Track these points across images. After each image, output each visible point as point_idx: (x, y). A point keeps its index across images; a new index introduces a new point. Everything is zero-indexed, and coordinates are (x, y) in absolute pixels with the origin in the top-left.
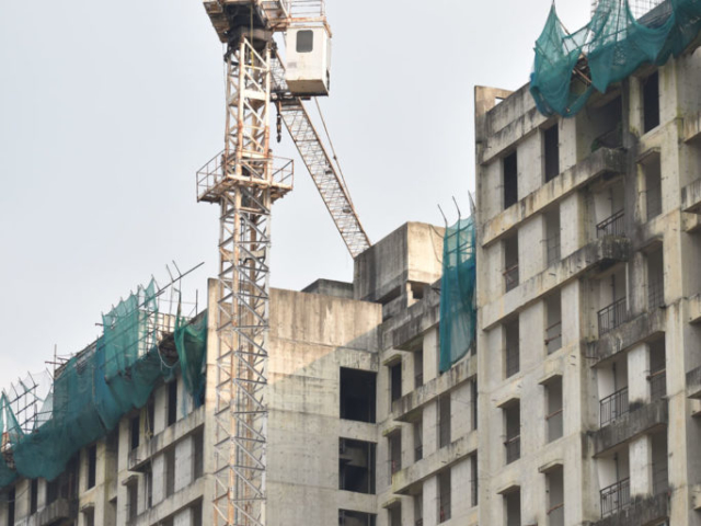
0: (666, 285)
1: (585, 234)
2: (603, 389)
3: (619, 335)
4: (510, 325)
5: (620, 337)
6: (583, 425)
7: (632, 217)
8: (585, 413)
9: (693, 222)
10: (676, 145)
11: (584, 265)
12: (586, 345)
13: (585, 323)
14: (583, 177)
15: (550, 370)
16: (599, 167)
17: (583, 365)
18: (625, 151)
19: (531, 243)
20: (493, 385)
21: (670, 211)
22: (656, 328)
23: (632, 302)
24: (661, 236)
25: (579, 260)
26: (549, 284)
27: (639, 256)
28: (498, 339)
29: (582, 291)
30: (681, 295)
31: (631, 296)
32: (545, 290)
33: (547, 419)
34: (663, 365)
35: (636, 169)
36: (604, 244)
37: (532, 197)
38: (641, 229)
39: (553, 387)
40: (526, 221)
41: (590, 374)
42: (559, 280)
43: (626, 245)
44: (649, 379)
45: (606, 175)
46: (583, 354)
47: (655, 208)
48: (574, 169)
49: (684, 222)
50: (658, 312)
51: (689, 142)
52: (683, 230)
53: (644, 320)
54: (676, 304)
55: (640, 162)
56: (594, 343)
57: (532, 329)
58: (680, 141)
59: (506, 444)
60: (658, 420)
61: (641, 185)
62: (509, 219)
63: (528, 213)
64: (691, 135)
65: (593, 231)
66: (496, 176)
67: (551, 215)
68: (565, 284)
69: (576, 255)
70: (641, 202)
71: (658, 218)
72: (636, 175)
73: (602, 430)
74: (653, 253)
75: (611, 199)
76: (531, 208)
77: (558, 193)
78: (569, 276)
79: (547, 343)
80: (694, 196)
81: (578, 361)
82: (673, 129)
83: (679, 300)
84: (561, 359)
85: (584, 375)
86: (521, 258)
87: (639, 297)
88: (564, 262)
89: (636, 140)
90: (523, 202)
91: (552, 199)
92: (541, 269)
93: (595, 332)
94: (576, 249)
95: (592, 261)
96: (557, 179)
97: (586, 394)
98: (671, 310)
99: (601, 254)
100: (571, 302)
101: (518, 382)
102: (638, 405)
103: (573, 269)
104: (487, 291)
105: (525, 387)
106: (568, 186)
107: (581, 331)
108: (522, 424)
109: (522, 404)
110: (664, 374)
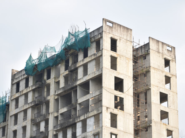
0: (50, 109)
1: (33, 99)
2: (35, 129)
3: (39, 119)
4: (16, 116)
6: (30, 136)
7: (43, 96)
8: (31, 133)
9: (56, 97)
10: (54, 83)
11: (33, 104)
12: (32, 120)
13: (32, 116)
14: (34, 88)
15: (24, 124)
16: (37, 86)
17: (31, 124)
18: (43, 83)
19: (22, 100)
20: (11, 127)
21: (52, 95)
22: (47, 117)
23: (42, 112)
24: (49, 100)
25: (32, 104)
26: (25, 108)
27: (44, 103)
28: (13, 118)
29: (32, 110)
30: (53, 111)
31: (42, 111)
32: (24, 109)
33: (23, 134)
34: (48, 125)
35: (45, 87)
36: (37, 100)
37: (22, 91)
38: (45, 98)
39: (24, 128)
40: (21, 96)
41: (32, 126)
42: (27, 107)
43: (42, 101)
44: (45, 127)
45: (39, 88)
46: (31, 122)
47: (48, 94)
48: (32, 86)
49: (54, 97)
50: (48, 114)
51: (56, 82)
52: (54, 99)
53: (45, 116)
54: (52, 113)
55: (46, 85)
56: (33, 120)
57: (21, 116)
58: (55, 82)
60: (46, 135)
61: (46, 90)
62: (17, 95)
63: (21, 94)
64: (57, 81)
65: (35, 98)
66: (15, 87)
67: (26, 95)
68: (29, 108)
69: (31, 103)
70: (45, 93)
71: (49, 96)
72: (45, 88)
73: (34, 137)
74: (47, 103)
75: (38, 92)
76: (22, 93)
77: (28, 90)
78: (29, 106)
79: (23, 119)
80: (58, 92)
81: (30, 123)
82: (53, 80)
83: (52, 112)
84: (26, 122)
85: (31, 126)
86: (19, 103)
87: (44, 111)
88: (29, 104)
89: (45, 81)
90: (21, 92)
91: (27, 92)
92: (23, 105)
93: (34, 118)
94: (31, 101)
95: (35, 104)
96: (28, 88)
97: (31, 130)
98: (51, 114)
99: (37, 103)
100: (29, 112)
101: (17, 127)
102: (42, 132)
103: (31, 105)
104: (11, 109)
105: (18, 127)
106: (31, 89)
107: (31, 118)
108: (17, 134)
109: (17, 131)
110: (48, 127)
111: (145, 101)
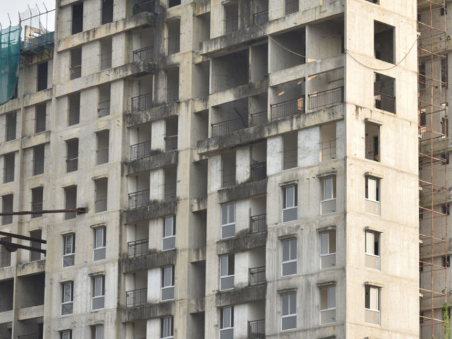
0: (180, 90)
1: (128, 56)
2: (133, 140)
3: (148, 113)
4: (74, 99)
5: (148, 114)
6: (122, 158)
7: (159, 50)
8: (124, 152)
9: (199, 60)
10: (191, 17)
11: (130, 73)
12: (126, 116)
13: (125, 103)
14: (131, 26)
15: (102, 125)
16: (143, 22)
17: (124, 126)
18: (156, 14)
19: (91, 57)
20: (60, 128)
21: (185, 51)
22: (173, 113)
23: (156, 97)
24: (179, 64)
25: (127, 70)
26: (104, 79)
27: (163, 73)
28: (65, 105)
29: (125, 86)
30: (190, 97)
31: (155, 93)
32: (101, 83)
33: (97, 152)
34: (176, 132)
35: (163, 26)
36: (144, 64)
37: (94, 31)
38: (164, 58)
39: (103, 137)
40: (89, 43)
41: (127, 131)
42: (112, 78)
43: (154, 65)
44: (165, 139)
45: (144, 27)
46: (124, 120)
47: (175, 47)
48: (125, 21)
49: (194, 59)
50: (175, 104)
51: (199, 17)
52: (193, 63)
53: (166, 108)
54: (187, 102)
55: (167, 23)
56: (130, 115)
57: (89, 103)
58: (194, 15)
59: (67, 161)
60: (173, 162)
61: (166, 34)
62: (77, 40)
63: (91, 39)
64: (201, 13)
65: (131, 54)
66: (68, 15)
67: (106, 43)
68: (115, 81)
69: (125, 67)
70: (165, 44)
71: (177, 54)
72: (163, 29)
73: (134, 161)
74: (173, 74)
76: (94, 36)
77: (113, 31)
78: (118, 77)
79: (99, 110)
80: (208, 48)
81: (121, 123)
82: (190, 9)
83: (189, 100)
84: (109, 121)
85: (124, 132)
86: (83, 62)
87: (162, 94)
88: (115, 69)
89: (164, 10)
90: (88, 32)
91: (108, 34)
92: (98, 70)
93: (130, 109)
94: (123, 64)
95: (136, 72)
96: (113, 24)
97: (125, 142)
98: (183, 105)
99: (142, 69)
100: (118, 93)
101: (78, 129)
102: (157, 152)
103: (122, 74)
104: (59, 77)
105: (84, 132)
106: (121, 28)
107: (123, 108)
108: (79, 151)
109: (80, 142)
110: (176, 138)
111: (440, 81)
